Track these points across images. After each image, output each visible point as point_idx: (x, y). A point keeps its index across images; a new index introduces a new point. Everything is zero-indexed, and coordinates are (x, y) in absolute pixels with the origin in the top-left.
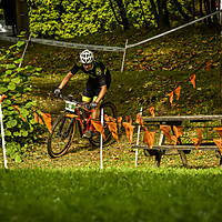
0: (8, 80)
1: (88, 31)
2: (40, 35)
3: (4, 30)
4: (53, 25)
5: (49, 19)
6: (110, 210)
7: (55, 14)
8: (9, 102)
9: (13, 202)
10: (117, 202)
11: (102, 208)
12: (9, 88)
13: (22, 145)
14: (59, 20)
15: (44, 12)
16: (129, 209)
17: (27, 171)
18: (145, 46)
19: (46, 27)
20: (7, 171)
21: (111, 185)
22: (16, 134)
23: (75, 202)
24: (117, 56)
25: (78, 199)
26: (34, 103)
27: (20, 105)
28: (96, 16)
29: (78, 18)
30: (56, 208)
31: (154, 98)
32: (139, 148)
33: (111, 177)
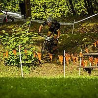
0: (23, 38)
1: (57, 16)
2: (36, 18)
3: (20, 17)
4: (41, 14)
5: (40, 11)
6: (70, 95)
7: (42, 9)
8: (23, 48)
9: (26, 92)
10: (73, 91)
11: (66, 94)
12: (23, 42)
13: (29, 67)
14: (44, 12)
15: (38, 8)
16: (78, 94)
17: (32, 78)
18: (83, 22)
19: (38, 15)
20: (23, 78)
21: (69, 84)
22: (26, 62)
23: (54, 92)
24: (70, 27)
25: (55, 90)
26: (34, 48)
27: (28, 49)
28: (60, 10)
29: (53, 11)
30: (45, 94)
31: (87, 45)
32: (81, 67)
33: (69, 81)
